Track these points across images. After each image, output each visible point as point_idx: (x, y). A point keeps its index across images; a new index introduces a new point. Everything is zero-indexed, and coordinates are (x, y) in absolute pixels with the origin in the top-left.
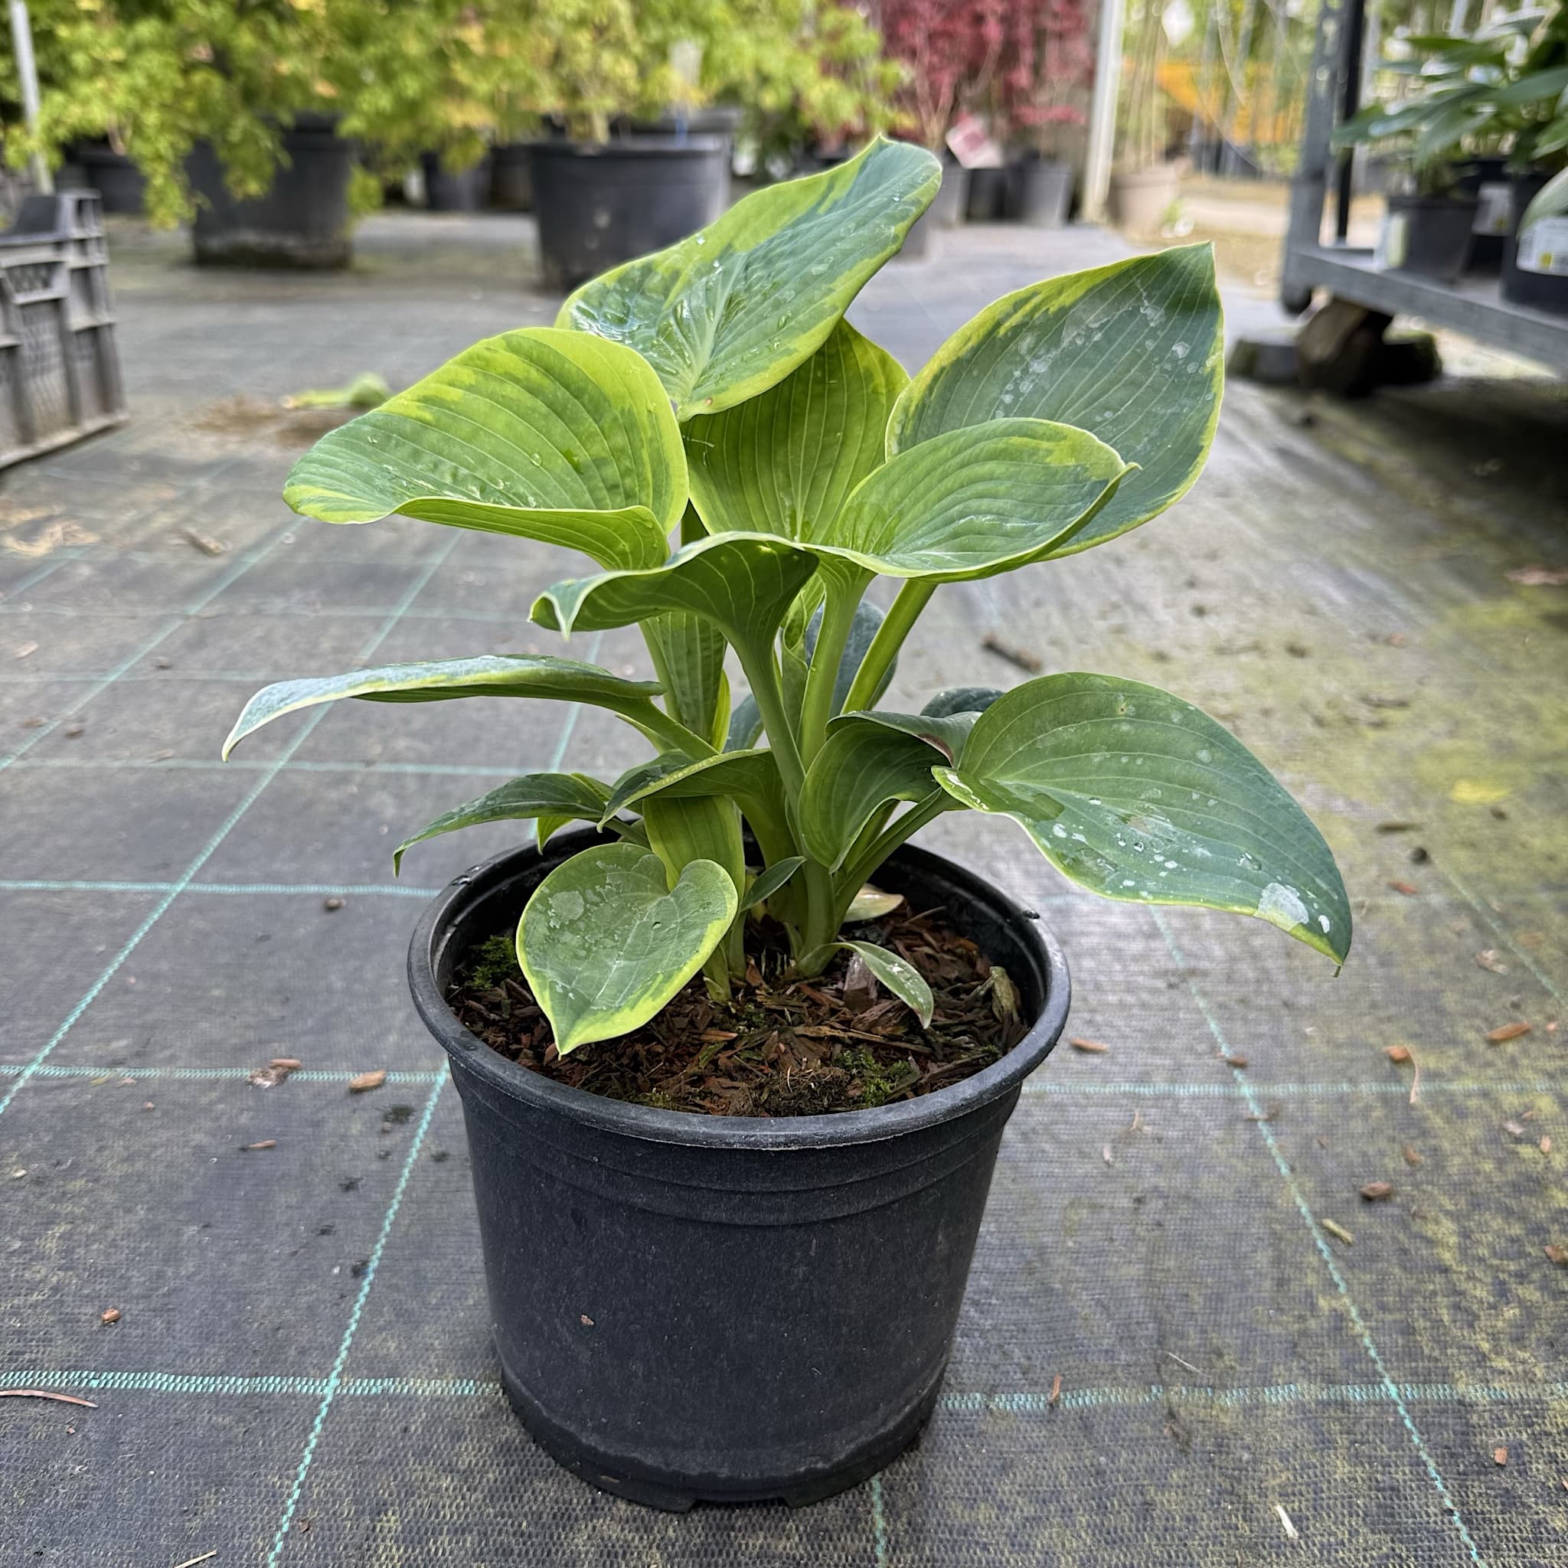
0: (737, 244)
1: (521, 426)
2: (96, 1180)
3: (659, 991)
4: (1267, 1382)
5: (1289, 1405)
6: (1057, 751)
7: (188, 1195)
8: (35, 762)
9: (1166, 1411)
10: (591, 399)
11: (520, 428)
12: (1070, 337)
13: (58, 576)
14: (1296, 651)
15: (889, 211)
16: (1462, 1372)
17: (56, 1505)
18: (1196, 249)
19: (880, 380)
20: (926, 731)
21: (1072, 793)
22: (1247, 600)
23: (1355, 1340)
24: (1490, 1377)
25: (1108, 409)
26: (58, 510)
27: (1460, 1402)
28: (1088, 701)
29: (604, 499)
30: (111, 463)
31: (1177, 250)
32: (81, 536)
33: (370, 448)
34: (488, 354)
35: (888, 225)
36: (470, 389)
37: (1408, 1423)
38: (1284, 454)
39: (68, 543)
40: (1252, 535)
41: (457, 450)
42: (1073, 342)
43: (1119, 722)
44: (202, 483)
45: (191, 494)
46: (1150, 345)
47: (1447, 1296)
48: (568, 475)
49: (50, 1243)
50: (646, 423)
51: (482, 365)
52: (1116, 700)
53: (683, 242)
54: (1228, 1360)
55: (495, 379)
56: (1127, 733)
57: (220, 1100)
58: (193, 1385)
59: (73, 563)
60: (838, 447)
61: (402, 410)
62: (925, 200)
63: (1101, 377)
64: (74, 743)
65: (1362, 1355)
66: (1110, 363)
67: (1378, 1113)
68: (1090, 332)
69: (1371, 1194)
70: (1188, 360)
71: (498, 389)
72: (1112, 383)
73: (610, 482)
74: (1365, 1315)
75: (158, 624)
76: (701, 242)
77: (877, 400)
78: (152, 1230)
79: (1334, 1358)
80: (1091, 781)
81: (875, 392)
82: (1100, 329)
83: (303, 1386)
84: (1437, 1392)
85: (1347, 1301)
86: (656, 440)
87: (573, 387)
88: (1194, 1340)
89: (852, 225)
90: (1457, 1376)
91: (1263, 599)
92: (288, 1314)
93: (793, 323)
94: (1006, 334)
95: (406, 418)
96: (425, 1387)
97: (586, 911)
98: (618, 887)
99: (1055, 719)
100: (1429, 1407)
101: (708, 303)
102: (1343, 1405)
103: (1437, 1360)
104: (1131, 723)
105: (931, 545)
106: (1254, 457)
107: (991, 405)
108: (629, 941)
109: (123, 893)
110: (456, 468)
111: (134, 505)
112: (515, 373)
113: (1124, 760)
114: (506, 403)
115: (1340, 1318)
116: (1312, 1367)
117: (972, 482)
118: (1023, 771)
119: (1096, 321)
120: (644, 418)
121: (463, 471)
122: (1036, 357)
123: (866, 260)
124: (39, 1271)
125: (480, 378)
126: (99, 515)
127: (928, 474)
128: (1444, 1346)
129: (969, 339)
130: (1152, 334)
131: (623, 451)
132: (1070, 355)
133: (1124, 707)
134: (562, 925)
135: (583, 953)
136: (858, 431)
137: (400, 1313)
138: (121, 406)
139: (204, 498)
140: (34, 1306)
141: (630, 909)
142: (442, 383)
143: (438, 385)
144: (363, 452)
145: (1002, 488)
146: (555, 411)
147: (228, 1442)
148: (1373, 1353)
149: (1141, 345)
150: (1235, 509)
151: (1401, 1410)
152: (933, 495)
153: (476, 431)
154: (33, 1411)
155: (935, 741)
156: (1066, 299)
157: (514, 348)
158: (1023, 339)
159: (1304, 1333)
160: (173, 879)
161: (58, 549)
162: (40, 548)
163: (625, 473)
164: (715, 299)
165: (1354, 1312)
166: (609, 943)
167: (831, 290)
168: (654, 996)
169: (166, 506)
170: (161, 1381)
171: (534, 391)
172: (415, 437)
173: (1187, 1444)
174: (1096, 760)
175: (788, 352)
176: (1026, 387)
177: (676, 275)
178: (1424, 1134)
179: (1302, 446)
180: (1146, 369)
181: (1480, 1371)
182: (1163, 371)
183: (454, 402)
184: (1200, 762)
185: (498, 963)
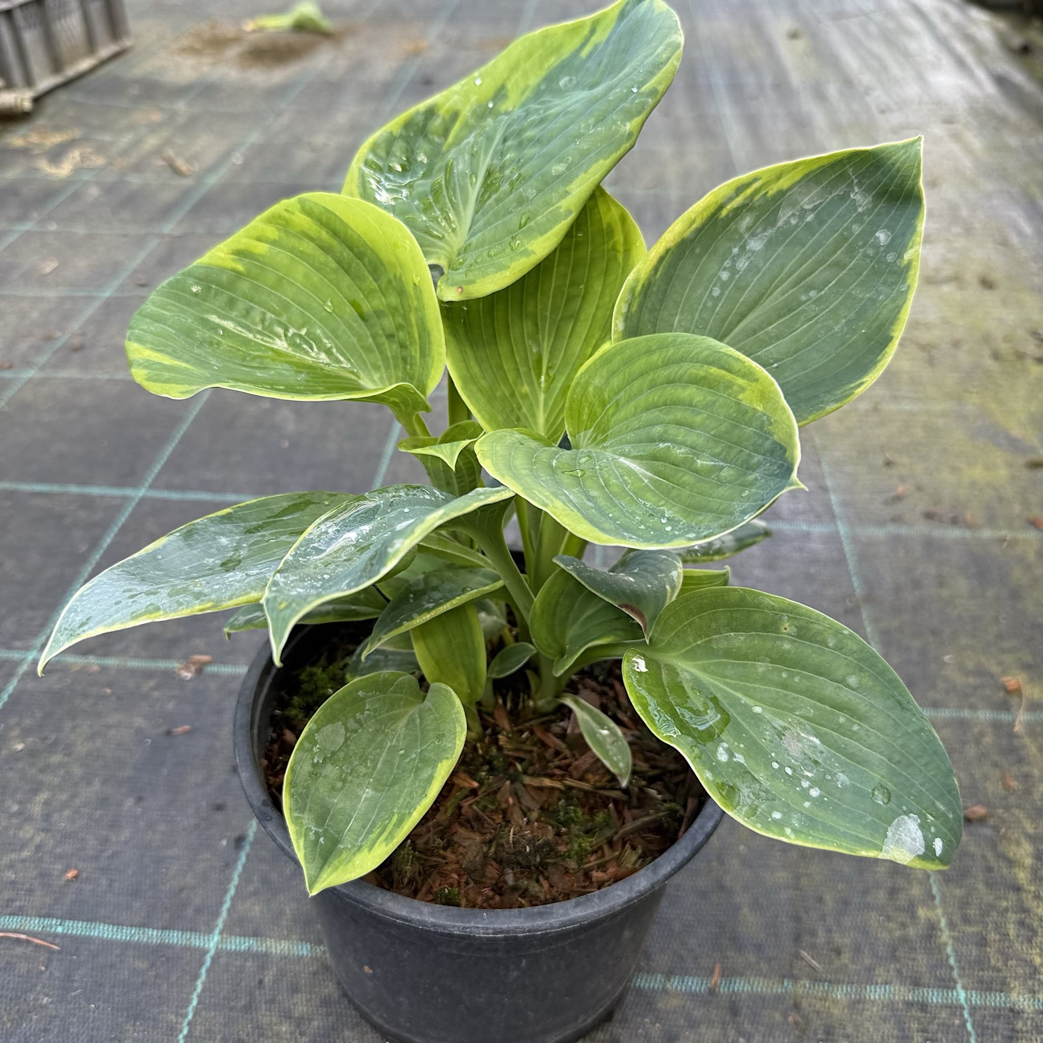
0: (509, 86)
1: (316, 277)
2: (69, 755)
3: (391, 836)
4: (870, 981)
5: (883, 1003)
6: (728, 654)
7: (128, 772)
8: (50, 373)
9: (792, 1002)
10: (370, 262)
11: (315, 279)
12: (785, 216)
13: (76, 196)
14: (987, 284)
15: (626, 105)
16: (1017, 983)
17: (30, 1028)
18: (905, 146)
19: (619, 237)
20: (626, 602)
21: (739, 695)
22: (956, 230)
23: (941, 948)
24: (1037, 988)
25: (813, 288)
26: (77, 133)
27: (1011, 1010)
28: (756, 616)
29: (383, 344)
30: (117, 87)
31: (887, 148)
32: (94, 158)
33: (195, 299)
34: (287, 215)
35: (624, 122)
36: (274, 243)
37: (969, 1026)
38: (1001, 81)
39: (85, 165)
40: (967, 163)
41: (264, 298)
42: (787, 222)
43: (781, 639)
44: (181, 106)
45: (172, 116)
46: (856, 229)
47: (1016, 913)
48: (356, 322)
49: (36, 809)
50: (412, 293)
51: (283, 223)
52: (780, 619)
53: (463, 82)
54: (846, 958)
55: (295, 236)
56: (789, 651)
57: (156, 688)
58: (124, 934)
59: (87, 184)
60: (579, 300)
61: (220, 263)
62: (661, 88)
63: (810, 257)
64: (76, 357)
65: (943, 963)
66: (819, 244)
67: (988, 740)
68: (803, 213)
69: (971, 816)
70: (890, 247)
71: (296, 244)
72: (820, 263)
73: (388, 332)
74: (952, 925)
75: (140, 241)
76: (478, 82)
77: (615, 258)
78: (103, 801)
79: (922, 961)
80: (755, 689)
81: (614, 249)
82: (814, 209)
83: (196, 941)
84: (995, 1000)
85: (939, 911)
86: (420, 309)
87: (356, 250)
88: (821, 939)
89: (591, 121)
90: (1012, 985)
91: (968, 231)
92: (189, 880)
93: (532, 223)
94: (727, 215)
95: (222, 269)
96: (278, 947)
97: (347, 739)
98: (375, 710)
99: (728, 625)
100: (986, 1013)
101: (472, 170)
102: (923, 1007)
103: (999, 970)
104: (793, 642)
105: (635, 458)
106: (978, 83)
107: (710, 281)
108: (379, 766)
109: (103, 497)
110: (264, 314)
111: (131, 127)
112: (310, 233)
113: (784, 675)
114: (302, 255)
115: (932, 927)
116: (904, 971)
117: (675, 403)
118: (700, 663)
119: (808, 204)
120: (410, 289)
121: (269, 315)
122: (753, 235)
123: (601, 162)
124: (27, 832)
125: (282, 234)
126: (107, 138)
127: (642, 375)
128: (1007, 958)
129: (693, 222)
130: (859, 219)
131: (396, 309)
132: (785, 233)
133: (787, 627)
134: (324, 760)
135: (339, 785)
136: (597, 287)
137: (265, 881)
138: (126, 33)
139: (181, 120)
140: (23, 861)
141: (383, 732)
142: (251, 238)
143: (248, 240)
144: (189, 304)
145: (698, 419)
146: (342, 267)
147: (144, 983)
148: (952, 961)
149: (848, 229)
150: (956, 137)
151: (966, 1015)
152: (642, 401)
153: (280, 280)
154: (19, 950)
155: (633, 610)
156: (784, 183)
157: (309, 213)
158: (743, 219)
159: (905, 940)
160: (135, 485)
161: (77, 170)
162: (64, 170)
163: (399, 327)
164: (478, 168)
165: (943, 923)
166: (363, 770)
167: (567, 193)
168: (388, 840)
169: (154, 128)
170: (104, 931)
171: (326, 249)
172: (230, 286)
173: (804, 1030)
174: (761, 670)
175: (526, 253)
176: (742, 264)
177: (455, 116)
178: (1020, 761)
179: (1018, 77)
180: (851, 252)
181: (1030, 983)
182: (866, 256)
183: (261, 255)
184: (848, 686)
185: (311, 693)
